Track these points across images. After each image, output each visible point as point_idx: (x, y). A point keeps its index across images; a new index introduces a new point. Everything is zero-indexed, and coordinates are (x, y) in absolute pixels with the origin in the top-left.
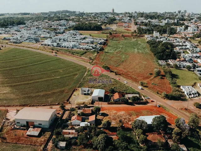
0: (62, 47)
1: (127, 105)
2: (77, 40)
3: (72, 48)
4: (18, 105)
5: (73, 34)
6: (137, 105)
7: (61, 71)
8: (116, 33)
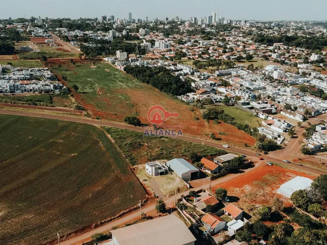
1: (235, 173)
4: (70, 234)
6: (247, 171)
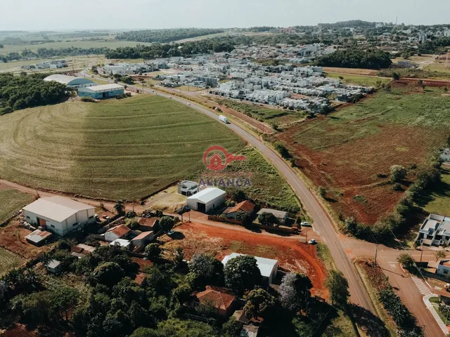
0: (247, 99)
2: (298, 86)
3: (266, 103)
5: (302, 74)
6: (264, 233)
7: (189, 145)
8: (414, 77)
